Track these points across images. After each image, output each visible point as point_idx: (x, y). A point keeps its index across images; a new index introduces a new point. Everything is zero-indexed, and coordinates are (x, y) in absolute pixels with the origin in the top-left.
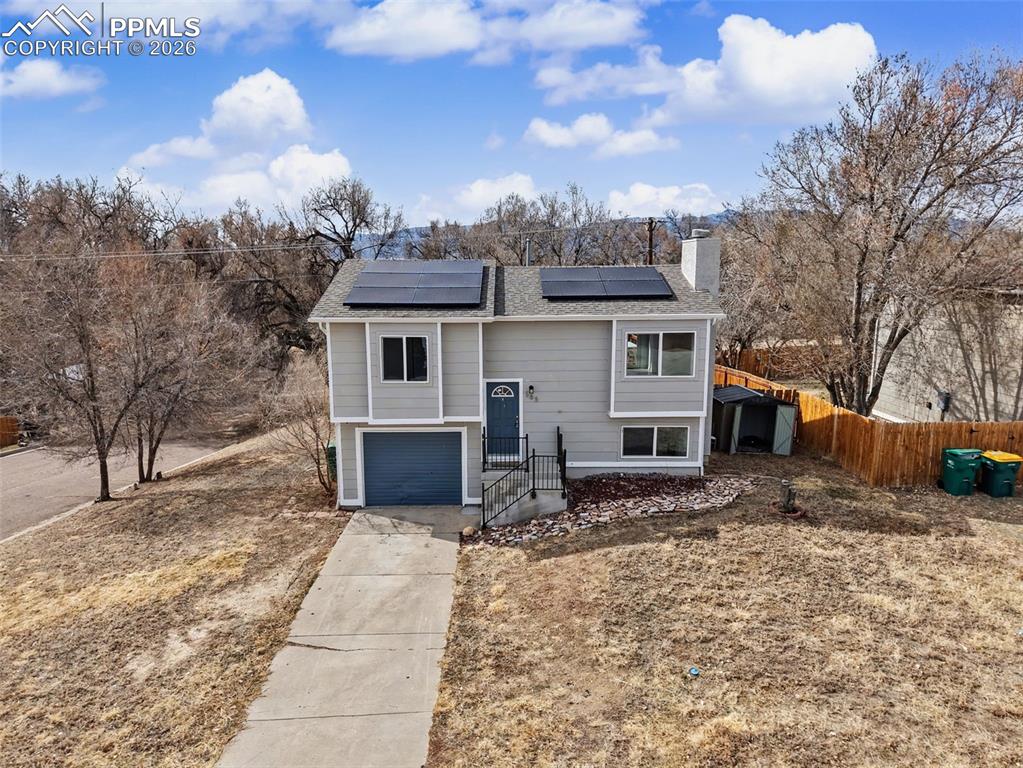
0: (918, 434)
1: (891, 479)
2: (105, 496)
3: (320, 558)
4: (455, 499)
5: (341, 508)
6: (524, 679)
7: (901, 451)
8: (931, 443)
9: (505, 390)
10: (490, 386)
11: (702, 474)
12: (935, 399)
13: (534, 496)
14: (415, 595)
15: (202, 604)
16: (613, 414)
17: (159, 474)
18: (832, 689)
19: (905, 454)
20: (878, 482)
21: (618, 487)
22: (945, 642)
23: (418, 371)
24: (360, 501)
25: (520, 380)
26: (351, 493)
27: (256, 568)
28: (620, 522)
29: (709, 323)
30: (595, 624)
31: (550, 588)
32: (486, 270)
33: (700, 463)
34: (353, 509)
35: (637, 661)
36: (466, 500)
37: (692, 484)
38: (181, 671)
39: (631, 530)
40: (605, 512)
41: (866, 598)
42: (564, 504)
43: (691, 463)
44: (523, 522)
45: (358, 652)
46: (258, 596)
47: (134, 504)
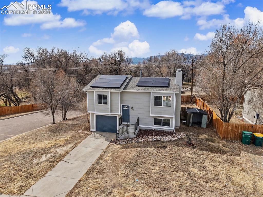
0: (236, 126)
1: (227, 138)
2: (54, 123)
4: (115, 132)
5: (91, 131)
6: (101, 176)
7: (230, 130)
8: (240, 129)
9: (127, 107)
10: (123, 106)
11: (174, 131)
12: (256, 115)
13: (128, 133)
14: (93, 153)
15: (53, 150)
16: (151, 115)
17: (67, 119)
18: (165, 190)
19: (231, 131)
20: (223, 138)
21: (151, 133)
22: (203, 183)
23: (105, 102)
24: (95, 130)
25: (130, 105)
26: (93, 128)
27: (67, 143)
28: (145, 142)
29: (175, 94)
30: (124, 166)
31: (120, 156)
32: (127, 78)
33: (173, 129)
34: (93, 132)
35: (126, 176)
37: (171, 134)
38: (41, 163)
39: (147, 144)
40: (143, 139)
41: (192, 169)
42: (135, 136)
43: (171, 128)
44: (125, 139)
45: (74, 164)
46: (64, 149)
47: (56, 125)
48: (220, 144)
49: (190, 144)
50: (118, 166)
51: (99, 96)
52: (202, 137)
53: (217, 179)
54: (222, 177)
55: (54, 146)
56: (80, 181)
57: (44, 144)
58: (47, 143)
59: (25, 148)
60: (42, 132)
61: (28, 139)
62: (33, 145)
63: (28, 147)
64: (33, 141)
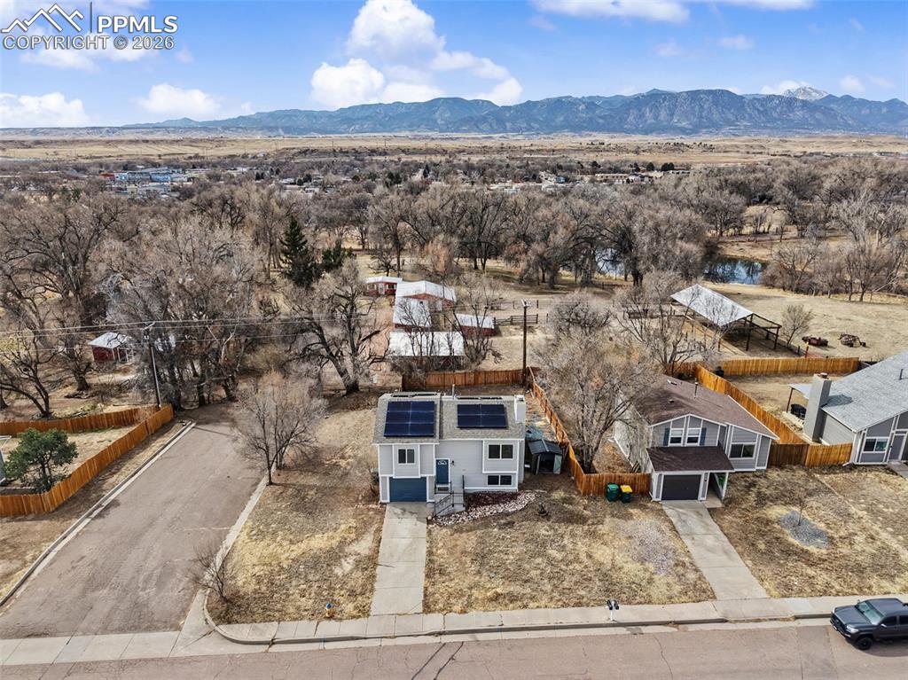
1: (589, 494)
2: (271, 483)
3: (379, 530)
4: (424, 499)
5: (382, 503)
6: (447, 577)
8: (604, 482)
9: (443, 462)
10: (437, 461)
11: (517, 492)
13: (453, 506)
14: (414, 546)
15: (347, 549)
16: (484, 472)
18: (526, 581)
19: (594, 485)
21: (485, 499)
23: (412, 460)
24: (388, 501)
25: (449, 459)
26: (385, 497)
27: (359, 534)
28: (482, 518)
29: (518, 443)
30: (468, 560)
31: (457, 545)
32: (435, 406)
33: (516, 488)
34: (386, 504)
35: (479, 572)
36: (427, 500)
37: (512, 497)
38: (351, 573)
39: (486, 522)
40: (478, 513)
41: (550, 552)
42: (464, 509)
43: (513, 488)
44: (449, 515)
45: (401, 567)
46: (364, 546)
47: (290, 491)
48: (581, 505)
49: (543, 514)
50: (461, 562)
51: (402, 453)
52: (558, 495)
53: (577, 560)
54: (583, 557)
55: (343, 543)
56: (426, 589)
57: (321, 541)
58: (325, 538)
59: (295, 553)
60: (280, 513)
61: (274, 533)
62: (303, 546)
63: (297, 550)
64: (291, 537)
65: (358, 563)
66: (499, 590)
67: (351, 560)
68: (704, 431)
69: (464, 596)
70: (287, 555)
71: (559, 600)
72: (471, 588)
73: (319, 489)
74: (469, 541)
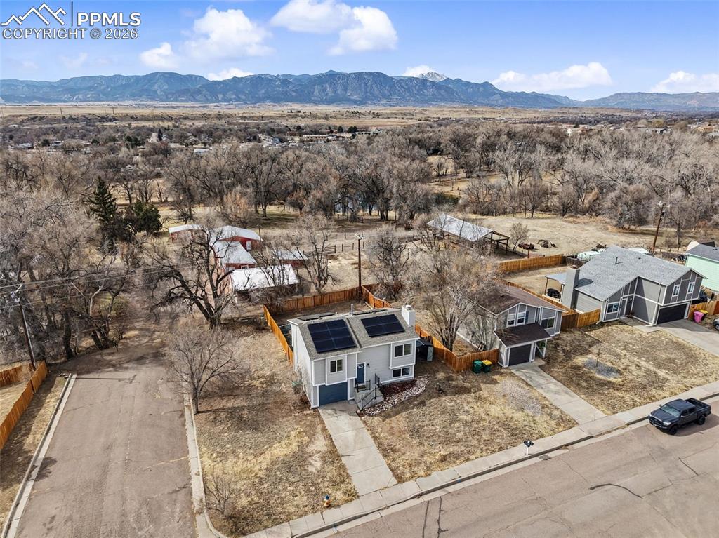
0: (467, 358)
1: (461, 371)
2: (197, 412)
3: (324, 430)
4: (346, 398)
5: (312, 408)
6: (400, 453)
8: (470, 359)
9: (361, 366)
10: (357, 366)
11: (414, 379)
12: (470, 333)
14: (360, 436)
15: (308, 450)
16: (391, 368)
18: (458, 442)
19: (464, 363)
21: (395, 389)
22: (476, 426)
23: (340, 369)
24: (318, 405)
25: (365, 362)
26: (315, 403)
27: (312, 436)
28: (401, 403)
29: (415, 341)
30: (407, 435)
31: (392, 428)
32: (345, 323)
33: (413, 376)
34: (317, 408)
35: (421, 444)
36: (349, 398)
37: (412, 383)
38: (323, 468)
39: (404, 406)
40: (395, 399)
41: (461, 417)
42: (383, 399)
43: (410, 376)
44: (373, 406)
45: (360, 454)
46: (320, 444)
47: (223, 415)
49: (441, 392)
50: (403, 439)
51: (333, 363)
52: (441, 375)
53: (481, 419)
54: (483, 415)
55: (300, 445)
56: (389, 465)
57: (282, 449)
58: (284, 446)
59: (265, 464)
60: (226, 434)
61: (234, 452)
62: (268, 455)
63: (266, 460)
64: (251, 452)
65: (323, 458)
66: (443, 452)
67: (316, 457)
68: (527, 313)
69: (421, 463)
70: (258, 467)
71: (487, 450)
72: (422, 456)
73: (250, 409)
74: (400, 421)
